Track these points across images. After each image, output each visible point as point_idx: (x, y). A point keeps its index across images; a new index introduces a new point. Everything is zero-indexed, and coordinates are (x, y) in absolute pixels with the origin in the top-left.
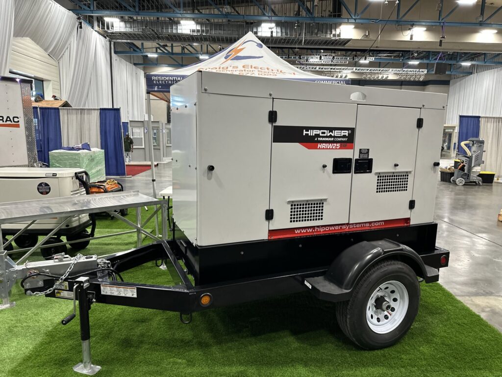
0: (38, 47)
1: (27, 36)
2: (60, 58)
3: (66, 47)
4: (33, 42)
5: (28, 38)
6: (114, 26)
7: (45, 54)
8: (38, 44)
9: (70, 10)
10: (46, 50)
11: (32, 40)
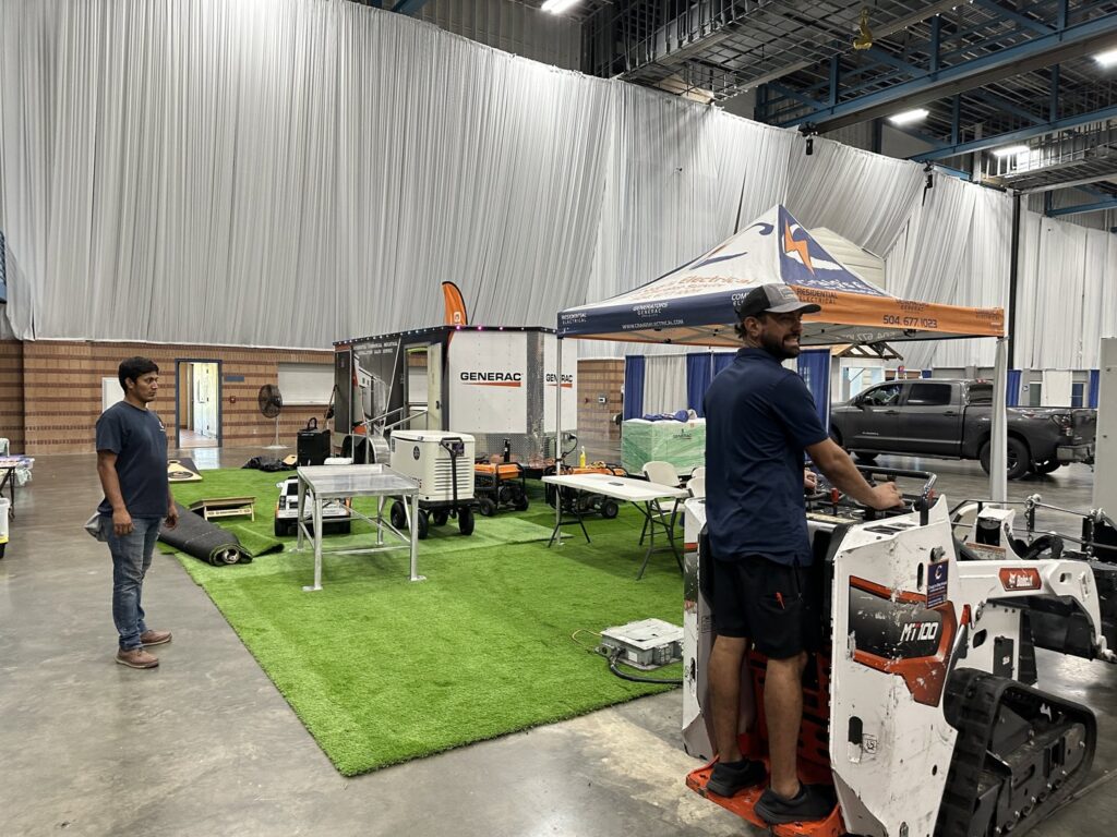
0: (842, 241)
1: (820, 226)
2: (889, 251)
3: (901, 228)
4: (833, 233)
5: (823, 229)
6: (1018, 163)
7: (858, 250)
8: (841, 235)
9: (907, 159)
10: (858, 243)
11: (831, 229)
